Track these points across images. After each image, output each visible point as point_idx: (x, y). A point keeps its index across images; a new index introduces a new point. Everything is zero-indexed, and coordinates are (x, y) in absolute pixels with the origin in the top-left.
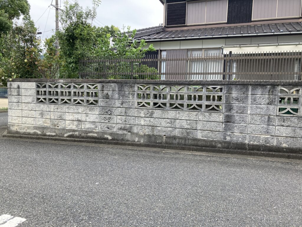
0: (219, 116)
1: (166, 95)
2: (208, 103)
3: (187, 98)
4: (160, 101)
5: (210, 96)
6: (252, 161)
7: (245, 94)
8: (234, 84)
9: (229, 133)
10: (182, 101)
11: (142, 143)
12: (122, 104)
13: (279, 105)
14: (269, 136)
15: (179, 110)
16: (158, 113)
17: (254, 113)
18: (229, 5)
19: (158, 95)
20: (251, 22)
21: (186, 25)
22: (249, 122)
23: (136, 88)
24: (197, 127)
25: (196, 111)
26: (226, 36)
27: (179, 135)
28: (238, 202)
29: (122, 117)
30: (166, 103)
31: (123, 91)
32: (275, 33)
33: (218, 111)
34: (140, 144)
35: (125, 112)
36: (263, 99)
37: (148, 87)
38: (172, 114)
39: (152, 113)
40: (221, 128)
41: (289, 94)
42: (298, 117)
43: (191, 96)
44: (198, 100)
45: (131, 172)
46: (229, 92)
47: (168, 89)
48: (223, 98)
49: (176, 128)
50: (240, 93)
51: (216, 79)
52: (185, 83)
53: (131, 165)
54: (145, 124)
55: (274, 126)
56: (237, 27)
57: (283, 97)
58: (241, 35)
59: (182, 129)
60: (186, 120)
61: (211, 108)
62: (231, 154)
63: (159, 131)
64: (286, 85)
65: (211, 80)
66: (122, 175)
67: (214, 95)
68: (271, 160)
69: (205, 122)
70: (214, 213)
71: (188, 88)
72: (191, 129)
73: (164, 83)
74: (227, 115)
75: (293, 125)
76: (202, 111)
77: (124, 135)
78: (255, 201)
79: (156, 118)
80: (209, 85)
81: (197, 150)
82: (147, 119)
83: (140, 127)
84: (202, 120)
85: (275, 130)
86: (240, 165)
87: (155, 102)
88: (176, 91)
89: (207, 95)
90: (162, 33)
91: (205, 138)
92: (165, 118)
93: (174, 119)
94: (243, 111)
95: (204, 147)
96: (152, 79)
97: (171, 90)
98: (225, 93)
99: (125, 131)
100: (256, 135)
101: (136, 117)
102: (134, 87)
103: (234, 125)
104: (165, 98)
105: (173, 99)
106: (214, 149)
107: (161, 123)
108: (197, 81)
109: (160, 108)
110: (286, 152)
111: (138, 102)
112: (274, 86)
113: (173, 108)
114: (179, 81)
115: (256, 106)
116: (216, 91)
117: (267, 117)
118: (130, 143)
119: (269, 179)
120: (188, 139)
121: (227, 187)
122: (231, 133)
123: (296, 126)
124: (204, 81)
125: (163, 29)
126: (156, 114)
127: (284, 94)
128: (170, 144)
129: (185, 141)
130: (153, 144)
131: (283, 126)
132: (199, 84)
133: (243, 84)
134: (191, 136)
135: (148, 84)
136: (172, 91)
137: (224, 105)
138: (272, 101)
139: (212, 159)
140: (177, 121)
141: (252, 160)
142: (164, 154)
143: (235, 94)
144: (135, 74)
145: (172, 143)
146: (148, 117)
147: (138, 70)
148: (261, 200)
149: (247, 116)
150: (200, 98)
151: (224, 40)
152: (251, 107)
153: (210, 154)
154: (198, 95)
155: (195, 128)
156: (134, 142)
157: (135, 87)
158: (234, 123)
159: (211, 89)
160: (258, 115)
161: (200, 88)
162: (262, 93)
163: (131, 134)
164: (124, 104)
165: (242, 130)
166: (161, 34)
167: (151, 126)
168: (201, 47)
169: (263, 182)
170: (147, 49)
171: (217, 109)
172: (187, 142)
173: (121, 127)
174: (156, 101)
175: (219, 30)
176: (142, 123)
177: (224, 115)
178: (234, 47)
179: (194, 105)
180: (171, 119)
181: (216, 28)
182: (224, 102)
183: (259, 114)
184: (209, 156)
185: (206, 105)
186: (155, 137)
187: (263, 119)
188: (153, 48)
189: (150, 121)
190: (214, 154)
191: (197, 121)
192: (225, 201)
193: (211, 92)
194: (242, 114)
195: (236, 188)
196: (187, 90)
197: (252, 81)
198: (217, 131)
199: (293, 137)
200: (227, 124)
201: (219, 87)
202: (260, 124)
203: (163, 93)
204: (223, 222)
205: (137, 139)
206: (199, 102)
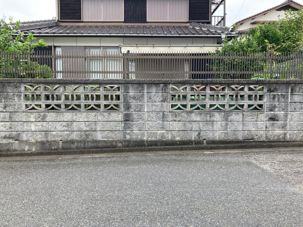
0: (119, 115)
1: (60, 95)
2: (106, 103)
3: (84, 98)
4: (53, 103)
5: (108, 95)
6: (150, 157)
7: (141, 93)
8: (130, 82)
9: (128, 132)
10: (79, 101)
11: (34, 151)
12: (5, 107)
13: (171, 102)
14: (164, 131)
15: (76, 111)
16: (51, 116)
17: (150, 110)
18: (125, 4)
19: (50, 96)
20: (146, 23)
21: (82, 20)
22: (146, 119)
23: (23, 89)
24: (96, 128)
25: (94, 111)
26: (123, 35)
27: (77, 139)
28: (133, 200)
29: (6, 123)
30: (61, 105)
31: (5, 92)
32: (167, 35)
33: (117, 110)
34: (32, 153)
35: (10, 118)
36: (157, 97)
37: (37, 86)
38: (68, 116)
39: (44, 117)
40: (121, 128)
41: (178, 91)
42: (187, 112)
43: (88, 95)
44: (96, 100)
45: (16, 187)
46: (126, 90)
47: (61, 89)
48: (121, 97)
49: (73, 131)
50: (137, 92)
51: (113, 78)
52: (80, 82)
53: (18, 178)
54: (37, 130)
55: (168, 121)
56: (133, 27)
57: (174, 94)
58: (137, 35)
59: (81, 131)
60: (85, 121)
61: (110, 107)
62: (131, 152)
63: (54, 136)
64: (176, 83)
65: (108, 79)
66: (5, 192)
67: (112, 94)
68: (167, 154)
69: (104, 122)
70: (109, 215)
71: (84, 87)
72: (90, 131)
73: (57, 82)
74: (125, 114)
75: (183, 119)
76: (101, 111)
77: (10, 145)
78: (149, 196)
79: (49, 121)
80: (107, 84)
81: (97, 152)
82: (38, 123)
83: (30, 134)
84: (102, 120)
85: (169, 125)
86: (139, 162)
87: (48, 104)
88: (72, 91)
89: (105, 94)
90: (56, 28)
91: (105, 139)
92: (60, 122)
93: (70, 122)
94: (140, 109)
95: (104, 148)
96: (45, 78)
97: (65, 90)
98: (122, 92)
99: (11, 140)
100: (153, 132)
101: (25, 122)
102: (19, 87)
103: (133, 124)
104: (58, 98)
105: (69, 100)
106: (114, 149)
107: (55, 127)
108: (94, 80)
109: (54, 110)
110: (180, 144)
111: (26, 105)
112: (166, 84)
113: (69, 110)
114: (74, 80)
115: (152, 104)
116: (114, 90)
117: (161, 114)
118: (18, 154)
119: (164, 172)
120: (88, 142)
121: (124, 187)
122: (130, 132)
123: (186, 120)
124: (101, 80)
125: (56, 23)
126: (49, 117)
127: (175, 92)
128: (68, 149)
129: (85, 143)
130: (47, 151)
131: (175, 121)
132: (96, 83)
133: (139, 83)
134: (90, 138)
135: (38, 83)
136: (67, 91)
137: (122, 104)
138: (165, 98)
139: (112, 160)
140: (75, 123)
141: (150, 155)
142: (60, 161)
143: (132, 92)
144: (23, 73)
145: (70, 148)
146: (40, 121)
147: (26, 67)
148: (155, 194)
149: (144, 114)
150: (98, 98)
151: (122, 39)
152: (147, 105)
153: (110, 155)
154: (96, 95)
155: (95, 129)
156: (23, 151)
157: (21, 87)
158: (133, 121)
159: (109, 88)
160: (153, 112)
161: (98, 87)
162: (156, 91)
163: (19, 142)
164: (7, 108)
165: (140, 128)
166: (54, 29)
167: (44, 131)
168: (99, 45)
169: (158, 176)
170: (37, 44)
171: (115, 108)
172: (86, 145)
173: (6, 135)
174: (49, 102)
175: (116, 29)
176: (33, 128)
177: (124, 114)
178: (131, 46)
179: (92, 105)
180: (68, 122)
181: (113, 26)
182: (122, 101)
183: (155, 111)
184: (109, 157)
185: (105, 105)
186: (49, 143)
187: (158, 115)
188: (44, 43)
189: (42, 125)
190: (115, 155)
191: (97, 121)
192: (121, 201)
193: (109, 92)
194: (139, 112)
195: (133, 186)
196: (83, 90)
197: (147, 80)
198: (117, 131)
199: (184, 131)
200: (126, 123)
201: (116, 86)
202: (156, 120)
203: (57, 94)
204: (117, 223)
205: (27, 147)
206: (97, 102)
